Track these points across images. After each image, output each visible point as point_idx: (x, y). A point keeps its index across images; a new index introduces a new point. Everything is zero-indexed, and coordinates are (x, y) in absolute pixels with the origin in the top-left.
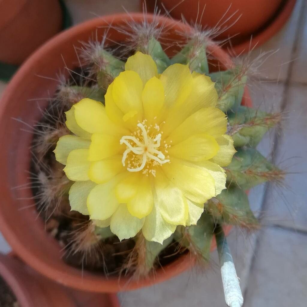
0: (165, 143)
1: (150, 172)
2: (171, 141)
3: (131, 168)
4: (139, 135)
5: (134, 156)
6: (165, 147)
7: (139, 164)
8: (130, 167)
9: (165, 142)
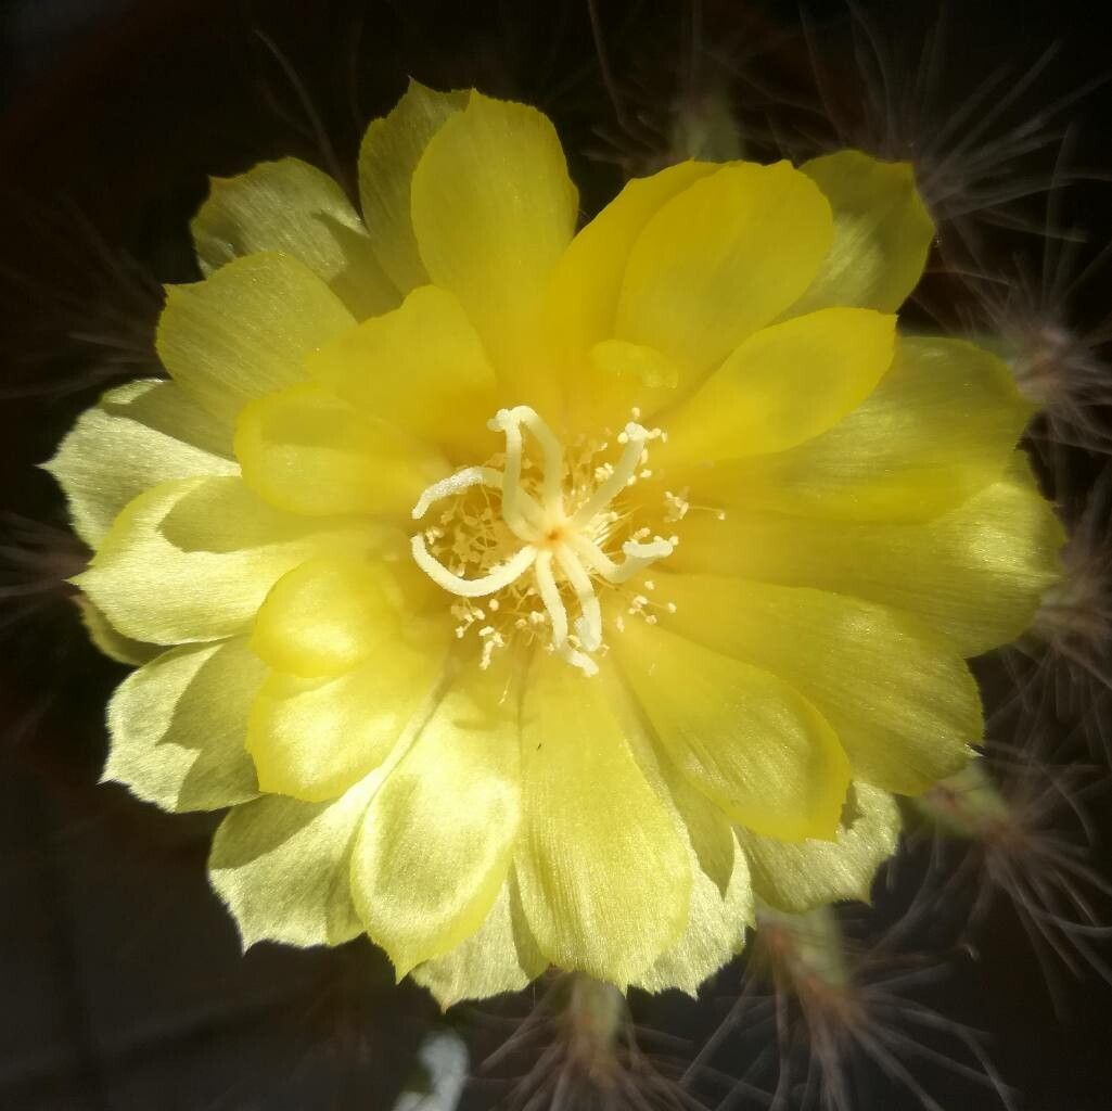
0: (644, 592)
1: (483, 632)
2: (672, 607)
3: (428, 548)
4: (587, 459)
5: (489, 513)
6: (631, 606)
7: (476, 561)
8: (431, 542)
9: (650, 585)
